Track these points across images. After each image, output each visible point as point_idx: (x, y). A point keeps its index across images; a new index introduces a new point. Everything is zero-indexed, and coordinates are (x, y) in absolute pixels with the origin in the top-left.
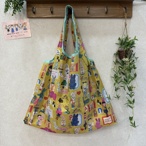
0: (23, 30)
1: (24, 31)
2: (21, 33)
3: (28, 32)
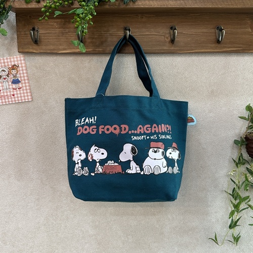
0: (10, 83)
1: (14, 86)
2: (7, 92)
3: (24, 88)
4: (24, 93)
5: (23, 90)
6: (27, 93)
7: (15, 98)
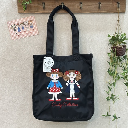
2: (28, 32)
3: (35, 29)
4: (35, 31)
5: (35, 30)
6: (36, 31)
7: (32, 34)
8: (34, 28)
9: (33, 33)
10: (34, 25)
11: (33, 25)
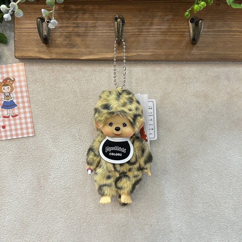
8: (16, 111)
9: (11, 130)
10: (20, 100)
11: (17, 98)
